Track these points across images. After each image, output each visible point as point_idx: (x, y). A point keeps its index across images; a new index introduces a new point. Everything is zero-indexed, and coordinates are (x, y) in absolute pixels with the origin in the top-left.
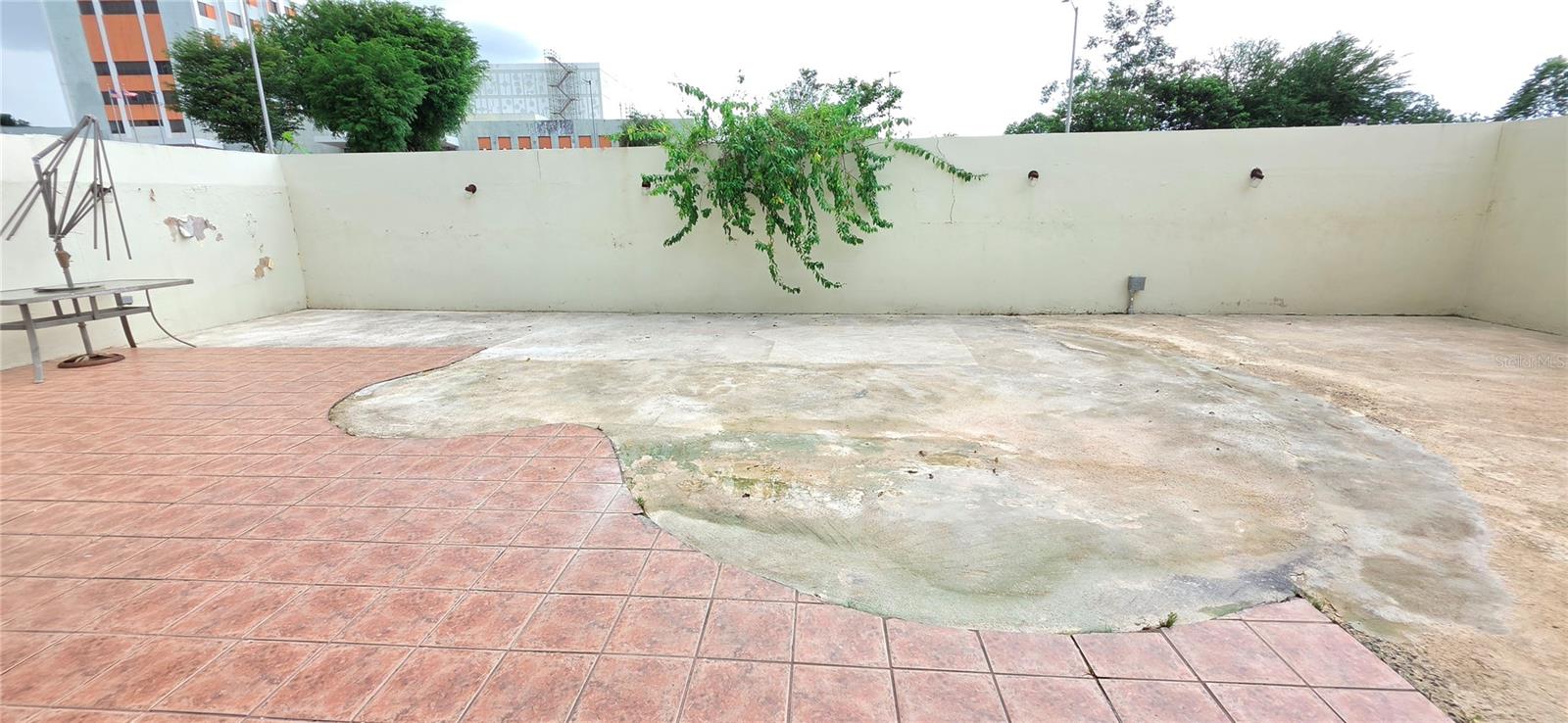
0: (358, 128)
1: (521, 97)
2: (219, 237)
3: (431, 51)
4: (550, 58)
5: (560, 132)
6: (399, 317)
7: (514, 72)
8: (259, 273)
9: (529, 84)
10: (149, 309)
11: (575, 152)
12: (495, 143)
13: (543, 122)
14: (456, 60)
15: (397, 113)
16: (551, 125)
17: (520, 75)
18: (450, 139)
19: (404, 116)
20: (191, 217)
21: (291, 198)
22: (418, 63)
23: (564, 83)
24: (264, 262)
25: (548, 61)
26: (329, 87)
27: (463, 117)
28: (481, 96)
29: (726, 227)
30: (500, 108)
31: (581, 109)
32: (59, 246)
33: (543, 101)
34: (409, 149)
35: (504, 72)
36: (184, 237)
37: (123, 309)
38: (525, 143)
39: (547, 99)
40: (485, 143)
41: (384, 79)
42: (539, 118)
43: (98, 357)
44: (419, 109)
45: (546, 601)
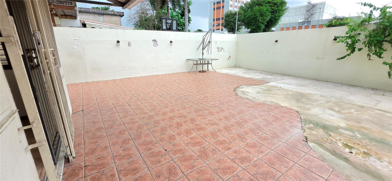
0: (253, 28)
1: (296, 15)
2: (224, 51)
3: (274, 7)
4: (308, 3)
5: (306, 24)
6: (252, 71)
7: (296, 9)
8: (229, 59)
9: (300, 11)
10: (211, 64)
11: (310, 30)
12: (285, 29)
13: (301, 22)
14: (280, 8)
15: (262, 23)
16: (303, 23)
17: (297, 9)
18: (273, 29)
19: (264, 24)
20: (221, 47)
21: (237, 43)
22: (270, 10)
23: (311, 10)
24: (230, 57)
25: (307, 4)
26: (249, 19)
27: (278, 23)
28: (284, 17)
29: (368, 55)
30: (289, 19)
31: (315, 17)
32: (203, 52)
33: (303, 16)
34: (263, 32)
35: (292, 9)
36: (219, 51)
37: (208, 63)
38: (294, 28)
39: (304, 15)
40: (282, 29)
41: (262, 15)
42: (300, 21)
43: (204, 71)
44: (268, 22)
45: (271, 152)
